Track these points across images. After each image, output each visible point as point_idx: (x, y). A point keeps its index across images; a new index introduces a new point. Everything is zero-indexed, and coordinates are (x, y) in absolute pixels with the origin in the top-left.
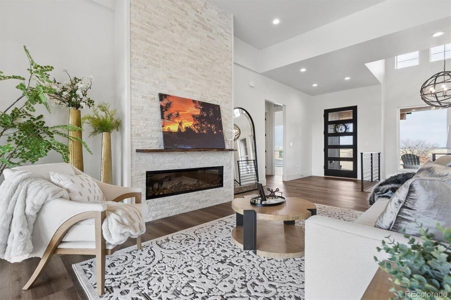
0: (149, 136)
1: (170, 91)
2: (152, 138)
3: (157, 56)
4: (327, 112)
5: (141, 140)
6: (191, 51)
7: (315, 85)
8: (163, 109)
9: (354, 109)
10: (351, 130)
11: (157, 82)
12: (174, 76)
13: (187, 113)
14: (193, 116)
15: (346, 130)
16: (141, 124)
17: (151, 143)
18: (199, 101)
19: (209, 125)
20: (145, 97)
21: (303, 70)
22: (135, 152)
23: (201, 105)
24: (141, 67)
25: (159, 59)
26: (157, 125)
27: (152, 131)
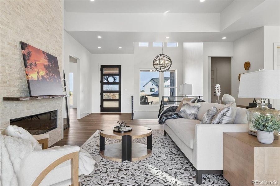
0: (12, 83)
1: (27, 40)
2: (14, 86)
3: (19, 4)
4: (103, 67)
5: (7, 88)
6: (40, 6)
7: (99, 48)
8: (25, 58)
9: (119, 67)
10: (117, 81)
11: (19, 30)
12: (30, 26)
13: (41, 63)
14: (45, 66)
15: (114, 80)
16: (7, 72)
17: (14, 91)
18: (46, 53)
19: (54, 75)
20: (10, 43)
21: (99, 37)
22: (2, 101)
23: (48, 57)
24: (7, 12)
25: (20, 7)
26: (19, 73)
27: (15, 79)
